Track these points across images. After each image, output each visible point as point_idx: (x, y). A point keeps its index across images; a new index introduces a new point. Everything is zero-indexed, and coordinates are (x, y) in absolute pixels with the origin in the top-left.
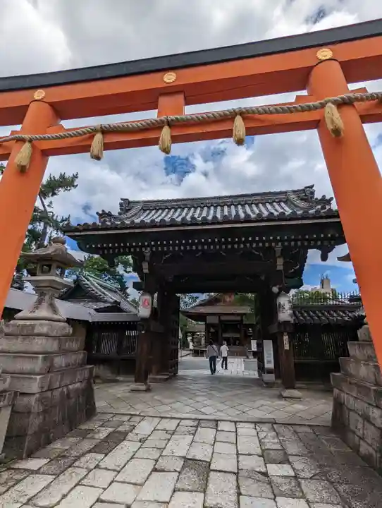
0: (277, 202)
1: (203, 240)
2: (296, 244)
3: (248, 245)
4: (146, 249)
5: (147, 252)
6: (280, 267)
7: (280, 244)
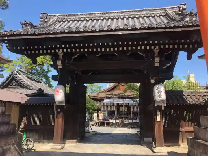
0: (158, 16)
1: (101, 44)
2: (169, 47)
3: (134, 48)
4: (59, 51)
5: (60, 53)
6: (157, 65)
7: (157, 47)
